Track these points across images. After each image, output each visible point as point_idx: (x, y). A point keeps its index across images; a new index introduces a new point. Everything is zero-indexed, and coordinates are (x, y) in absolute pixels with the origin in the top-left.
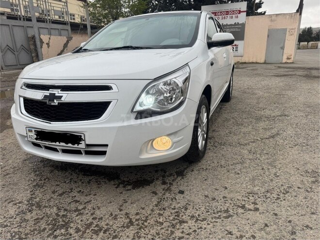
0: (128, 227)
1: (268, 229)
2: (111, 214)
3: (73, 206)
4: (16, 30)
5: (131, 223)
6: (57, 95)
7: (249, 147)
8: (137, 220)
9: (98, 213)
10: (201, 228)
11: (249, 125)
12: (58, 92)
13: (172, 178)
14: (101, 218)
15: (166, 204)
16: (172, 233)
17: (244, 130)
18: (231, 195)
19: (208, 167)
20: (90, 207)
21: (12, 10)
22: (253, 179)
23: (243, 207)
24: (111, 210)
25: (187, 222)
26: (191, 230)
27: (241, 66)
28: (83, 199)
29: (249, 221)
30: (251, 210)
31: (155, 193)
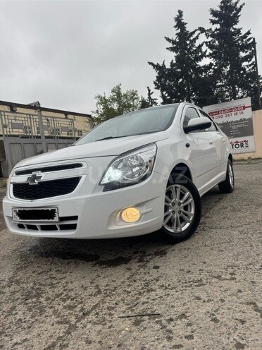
0: (95, 295)
1: (240, 294)
2: (82, 286)
3: (49, 281)
4: (26, 146)
5: (99, 292)
6: (37, 175)
7: (241, 229)
8: (105, 290)
9: (70, 286)
10: (168, 294)
11: (247, 211)
12: (38, 174)
13: (151, 257)
14: (72, 290)
15: (138, 277)
16: (137, 299)
17: (240, 214)
18: (209, 268)
19: (191, 247)
20: (63, 281)
21: (26, 132)
22: (238, 254)
23: (219, 277)
24: (83, 283)
25: (155, 291)
26: (157, 297)
27: (253, 162)
28: (59, 276)
29: (221, 289)
30: (227, 279)
31: (130, 269)
